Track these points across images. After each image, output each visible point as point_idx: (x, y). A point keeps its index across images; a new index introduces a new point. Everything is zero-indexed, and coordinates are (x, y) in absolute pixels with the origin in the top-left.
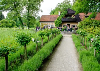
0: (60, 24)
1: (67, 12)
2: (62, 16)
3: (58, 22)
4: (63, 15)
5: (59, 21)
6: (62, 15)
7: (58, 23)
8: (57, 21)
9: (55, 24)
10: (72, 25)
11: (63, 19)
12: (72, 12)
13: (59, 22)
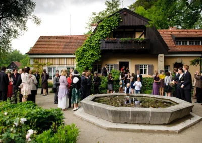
0: (97, 62)
1: (119, 21)
2: (101, 33)
3: (88, 54)
4: (104, 31)
5: (92, 52)
6: (102, 29)
7: (88, 59)
8: (84, 51)
9: (78, 61)
10: (137, 67)
11: (106, 42)
12: (137, 22)
13: (93, 55)
